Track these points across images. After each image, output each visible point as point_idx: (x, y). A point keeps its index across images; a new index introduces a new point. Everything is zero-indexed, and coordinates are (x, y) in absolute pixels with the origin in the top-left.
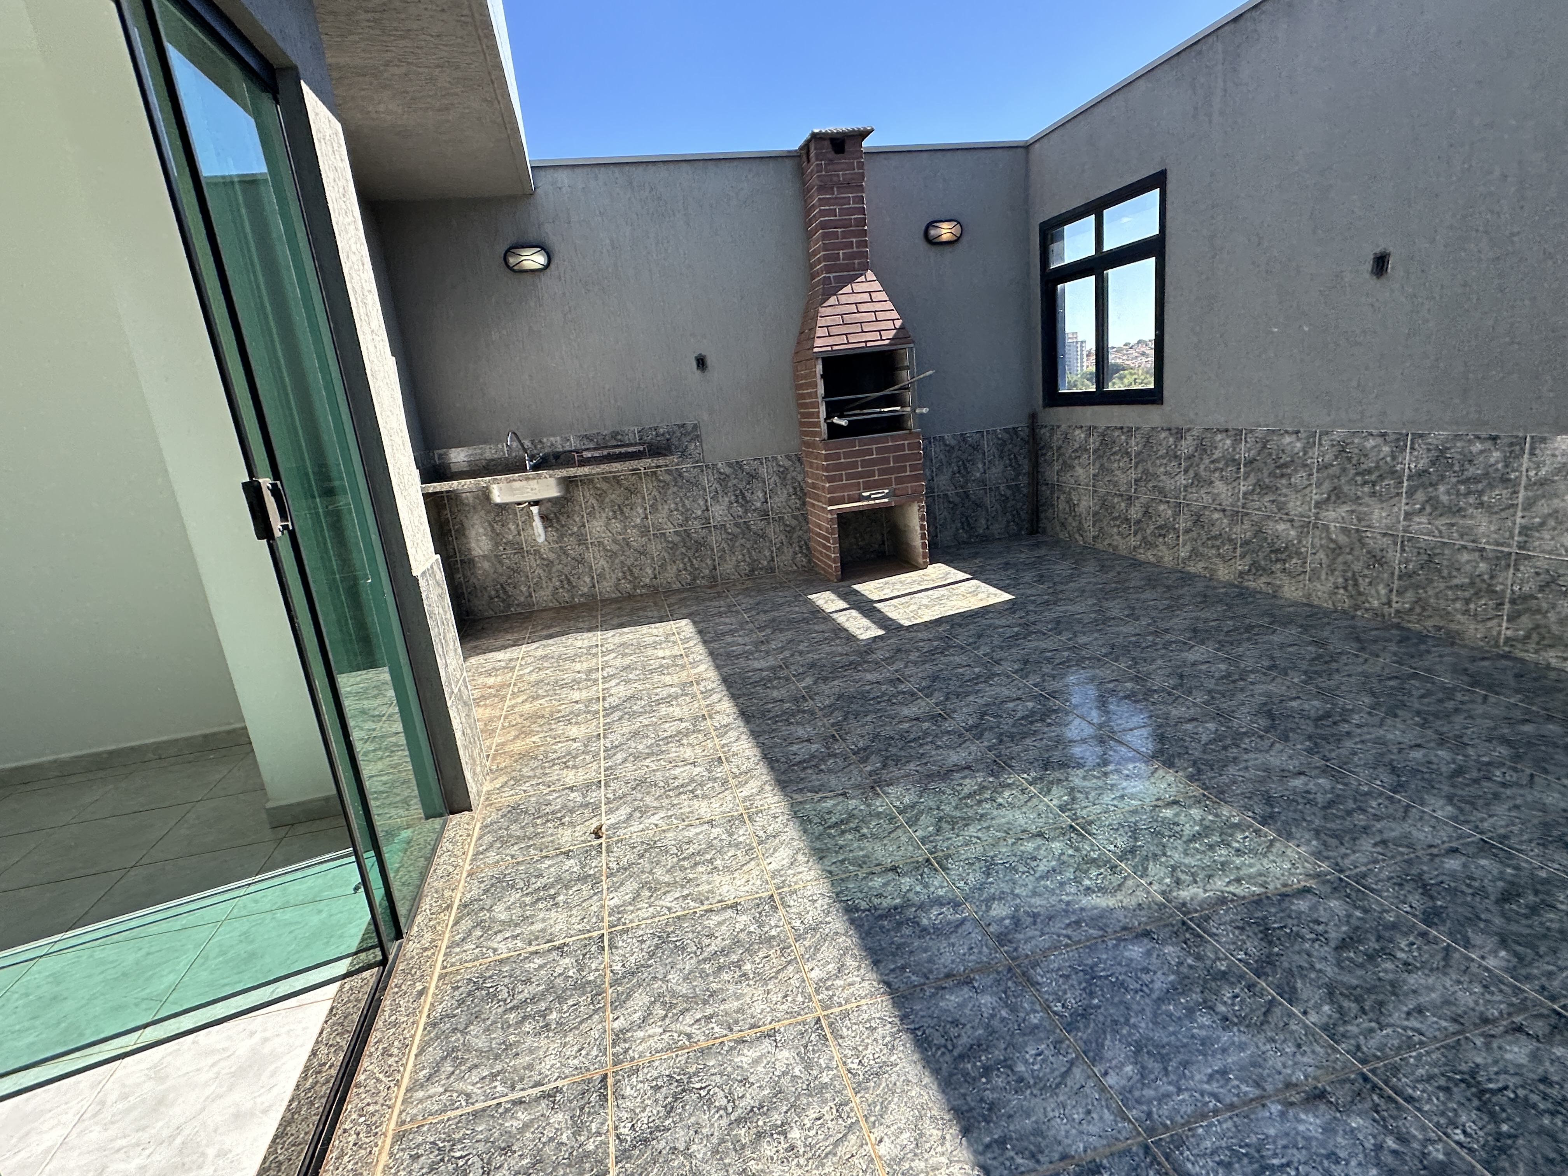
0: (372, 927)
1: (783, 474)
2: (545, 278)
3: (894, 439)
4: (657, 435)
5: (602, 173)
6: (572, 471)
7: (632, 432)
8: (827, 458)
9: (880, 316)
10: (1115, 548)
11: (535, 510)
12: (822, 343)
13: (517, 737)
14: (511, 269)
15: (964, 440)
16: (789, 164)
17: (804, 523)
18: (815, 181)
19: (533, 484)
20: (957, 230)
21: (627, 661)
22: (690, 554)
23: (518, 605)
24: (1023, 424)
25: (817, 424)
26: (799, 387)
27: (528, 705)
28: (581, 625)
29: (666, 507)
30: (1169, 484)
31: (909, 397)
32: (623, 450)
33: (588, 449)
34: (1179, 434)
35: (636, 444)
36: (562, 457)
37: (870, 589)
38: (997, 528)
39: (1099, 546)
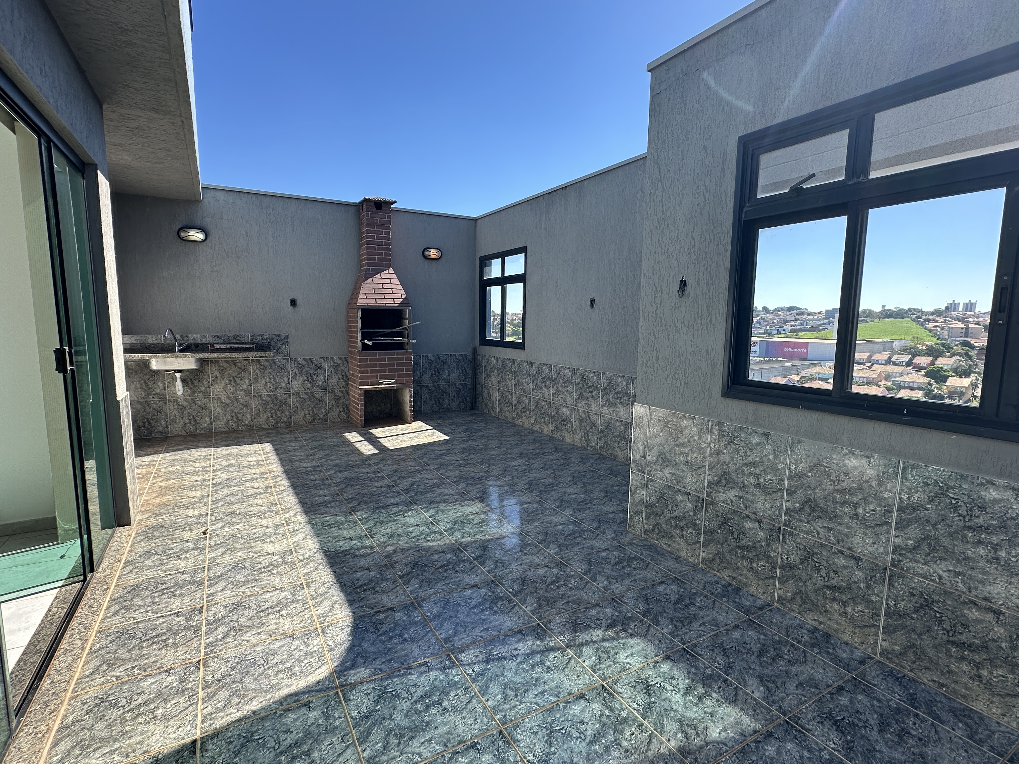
0: (81, 561)
1: (336, 367)
2: (202, 246)
3: (397, 354)
4: (262, 339)
5: (245, 198)
6: (206, 355)
7: (247, 336)
8: (360, 361)
9: (395, 291)
10: (507, 418)
11: (178, 375)
12: (362, 301)
13: (157, 497)
14: (182, 239)
15: (439, 358)
16: (352, 209)
17: (346, 395)
18: (364, 220)
19: (180, 360)
20: (439, 254)
21: (230, 475)
22: (276, 408)
23: (157, 433)
24: (469, 353)
25: (357, 343)
26: (349, 322)
27: (164, 483)
28: (201, 445)
29: (263, 380)
30: (527, 387)
31: (407, 333)
32: (240, 346)
33: (217, 344)
34: (531, 364)
35: (248, 343)
36: (200, 347)
37: (377, 432)
38: (454, 405)
39: (500, 417)
